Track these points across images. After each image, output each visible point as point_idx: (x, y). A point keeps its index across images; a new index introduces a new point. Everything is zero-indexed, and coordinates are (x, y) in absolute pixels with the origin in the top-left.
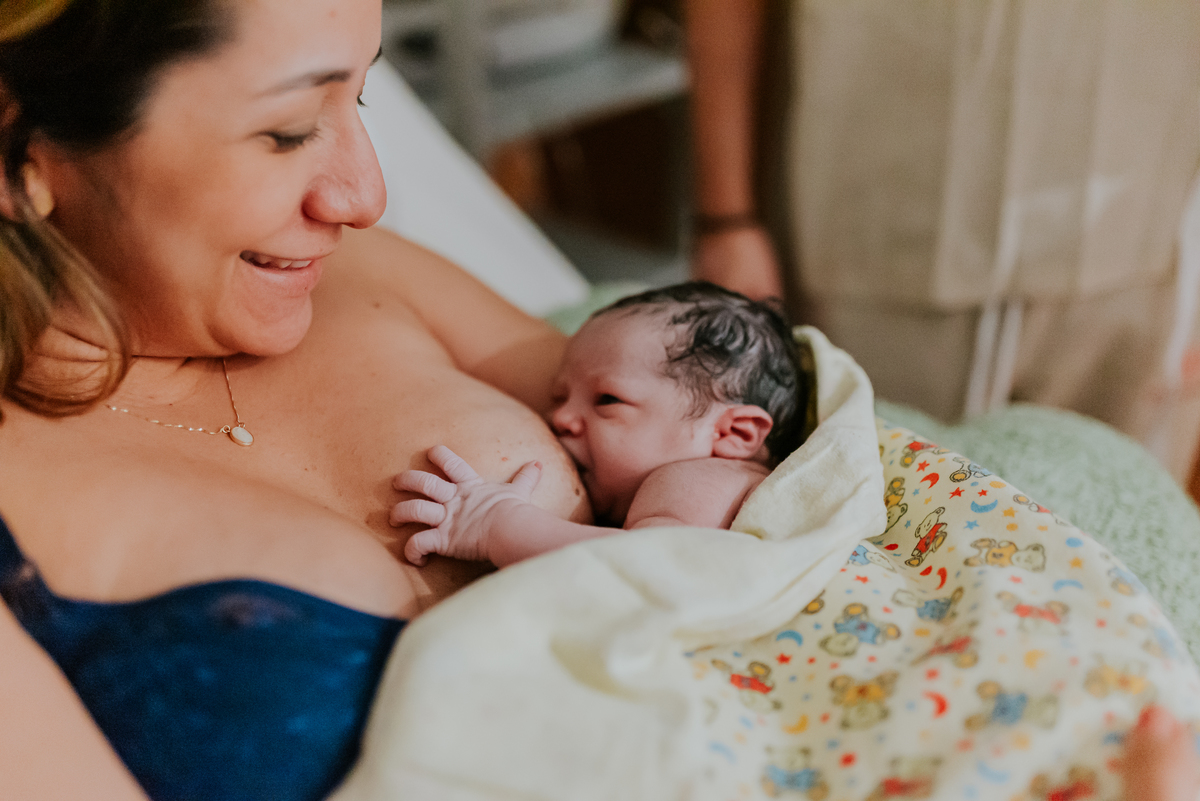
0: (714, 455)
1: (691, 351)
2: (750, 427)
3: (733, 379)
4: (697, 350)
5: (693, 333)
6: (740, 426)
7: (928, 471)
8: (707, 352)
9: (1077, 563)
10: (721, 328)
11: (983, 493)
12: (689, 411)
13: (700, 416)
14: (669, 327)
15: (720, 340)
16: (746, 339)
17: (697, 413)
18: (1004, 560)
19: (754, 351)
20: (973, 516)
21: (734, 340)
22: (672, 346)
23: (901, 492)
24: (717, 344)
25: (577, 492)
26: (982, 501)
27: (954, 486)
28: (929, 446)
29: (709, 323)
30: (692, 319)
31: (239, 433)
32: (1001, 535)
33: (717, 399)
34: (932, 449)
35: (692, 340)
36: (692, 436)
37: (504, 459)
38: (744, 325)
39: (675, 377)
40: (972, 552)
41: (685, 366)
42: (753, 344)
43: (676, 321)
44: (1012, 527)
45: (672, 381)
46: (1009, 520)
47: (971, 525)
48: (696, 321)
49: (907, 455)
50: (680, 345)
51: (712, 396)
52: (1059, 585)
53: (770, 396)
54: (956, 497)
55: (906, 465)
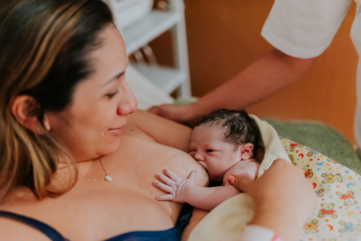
0: (242, 160)
1: (231, 133)
2: (249, 149)
3: (242, 138)
4: (232, 133)
5: (229, 128)
6: (246, 149)
7: (299, 153)
8: (235, 133)
9: (350, 178)
10: (236, 125)
11: (319, 159)
12: (234, 150)
13: (237, 150)
14: (223, 127)
15: (237, 128)
16: (243, 126)
17: (236, 149)
18: (332, 180)
19: (246, 129)
20: (318, 167)
21: (240, 127)
22: (225, 133)
23: (293, 159)
24: (237, 129)
25: (206, 176)
26: (319, 162)
27: (310, 158)
28: (297, 145)
29: (233, 123)
30: (228, 123)
31: (108, 178)
32: (328, 172)
33: (240, 144)
34: (298, 146)
35: (230, 130)
36: (236, 156)
37: (186, 171)
38: (241, 122)
39: (228, 141)
40: (323, 179)
41: (230, 138)
42: (245, 127)
43: (224, 125)
44: (330, 169)
45: (228, 143)
46: (328, 167)
47: (319, 169)
48: (229, 124)
49: (291, 148)
50: (227, 133)
51: (238, 144)
52: (348, 185)
53: (251, 139)
54: (311, 161)
55: (292, 151)
